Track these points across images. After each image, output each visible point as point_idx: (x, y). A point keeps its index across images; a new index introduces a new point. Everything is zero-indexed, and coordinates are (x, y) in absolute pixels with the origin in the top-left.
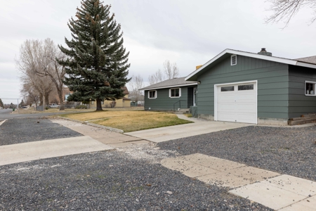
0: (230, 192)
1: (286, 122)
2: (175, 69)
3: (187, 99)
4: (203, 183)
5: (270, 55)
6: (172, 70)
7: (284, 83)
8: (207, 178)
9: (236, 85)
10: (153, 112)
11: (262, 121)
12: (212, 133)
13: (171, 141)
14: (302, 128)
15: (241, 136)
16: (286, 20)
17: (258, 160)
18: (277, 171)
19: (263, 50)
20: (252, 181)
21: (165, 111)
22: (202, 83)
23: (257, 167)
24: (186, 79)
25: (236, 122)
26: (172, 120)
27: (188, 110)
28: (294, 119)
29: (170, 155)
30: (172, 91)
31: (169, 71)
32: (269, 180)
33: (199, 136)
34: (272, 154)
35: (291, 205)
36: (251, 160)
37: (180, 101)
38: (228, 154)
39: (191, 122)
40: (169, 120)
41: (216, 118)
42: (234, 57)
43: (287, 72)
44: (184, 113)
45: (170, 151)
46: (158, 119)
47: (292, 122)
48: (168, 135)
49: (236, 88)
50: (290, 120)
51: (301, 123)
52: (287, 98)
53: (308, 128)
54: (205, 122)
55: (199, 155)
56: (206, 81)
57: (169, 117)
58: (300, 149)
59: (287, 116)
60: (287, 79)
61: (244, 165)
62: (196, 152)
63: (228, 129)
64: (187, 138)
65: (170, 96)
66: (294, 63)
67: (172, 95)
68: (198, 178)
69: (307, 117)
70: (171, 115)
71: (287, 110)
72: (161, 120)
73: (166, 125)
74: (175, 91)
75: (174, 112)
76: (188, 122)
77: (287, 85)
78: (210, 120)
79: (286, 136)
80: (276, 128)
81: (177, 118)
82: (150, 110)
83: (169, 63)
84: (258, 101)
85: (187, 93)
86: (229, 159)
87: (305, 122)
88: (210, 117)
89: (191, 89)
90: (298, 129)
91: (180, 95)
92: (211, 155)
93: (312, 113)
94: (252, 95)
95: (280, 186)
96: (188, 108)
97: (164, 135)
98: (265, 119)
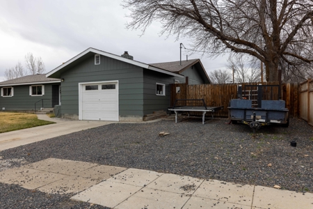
0: (72, 198)
1: (141, 118)
2: (40, 64)
3: (51, 97)
4: (44, 194)
5: (131, 58)
6: (36, 64)
7: (139, 84)
8: (51, 187)
9: (100, 83)
10: (6, 113)
11: (123, 119)
12: (73, 133)
13: (22, 147)
14: (152, 123)
15: (101, 134)
16: (143, 28)
17: (111, 158)
18: (125, 166)
19: (126, 53)
20: (99, 180)
21: (25, 111)
22: (66, 81)
23: (108, 164)
24: (47, 76)
25: (100, 120)
26: (29, 122)
27: (52, 109)
28: (148, 115)
29: (14, 164)
30: (34, 88)
31: (33, 66)
32: (115, 176)
33: (57, 138)
34: (124, 150)
35: (127, 199)
36: (104, 159)
37: (42, 99)
38: (83, 155)
39: (53, 123)
40: (25, 122)
41: (80, 117)
42: (98, 57)
43: (142, 75)
44: (47, 113)
45: (15, 160)
46: (10, 122)
47: (146, 118)
48: (19, 139)
49: (100, 87)
50: (145, 116)
51: (153, 119)
52: (142, 97)
53: (157, 123)
54: (69, 122)
55: (52, 160)
56: (70, 79)
57: (26, 118)
58: (148, 142)
59: (142, 113)
60: (142, 80)
61: (96, 164)
62: (49, 157)
63: (90, 128)
64: (41, 142)
65: (31, 94)
66: (147, 67)
67: (34, 93)
68: (40, 190)
69: (157, 113)
70: (30, 115)
71: (142, 108)
72: (14, 122)
73: (20, 127)
74: (37, 89)
75: (35, 111)
76: (48, 123)
77: (142, 86)
78: (74, 120)
79: (140, 131)
80: (133, 124)
81: (36, 119)
82: (4, 111)
83: (32, 56)
84: (119, 100)
85: (51, 91)
86: (83, 160)
87: (156, 118)
88: (74, 117)
89: (55, 87)
90: (150, 124)
91: (43, 93)
92: (65, 158)
93: (161, 110)
94: (114, 94)
95: (123, 181)
96: (53, 107)
97: (14, 140)
98: (125, 116)
